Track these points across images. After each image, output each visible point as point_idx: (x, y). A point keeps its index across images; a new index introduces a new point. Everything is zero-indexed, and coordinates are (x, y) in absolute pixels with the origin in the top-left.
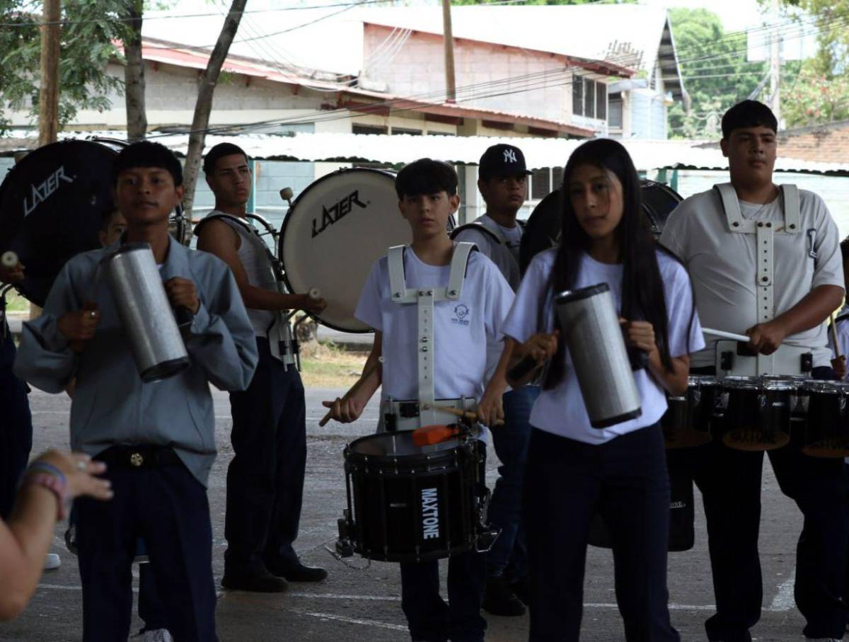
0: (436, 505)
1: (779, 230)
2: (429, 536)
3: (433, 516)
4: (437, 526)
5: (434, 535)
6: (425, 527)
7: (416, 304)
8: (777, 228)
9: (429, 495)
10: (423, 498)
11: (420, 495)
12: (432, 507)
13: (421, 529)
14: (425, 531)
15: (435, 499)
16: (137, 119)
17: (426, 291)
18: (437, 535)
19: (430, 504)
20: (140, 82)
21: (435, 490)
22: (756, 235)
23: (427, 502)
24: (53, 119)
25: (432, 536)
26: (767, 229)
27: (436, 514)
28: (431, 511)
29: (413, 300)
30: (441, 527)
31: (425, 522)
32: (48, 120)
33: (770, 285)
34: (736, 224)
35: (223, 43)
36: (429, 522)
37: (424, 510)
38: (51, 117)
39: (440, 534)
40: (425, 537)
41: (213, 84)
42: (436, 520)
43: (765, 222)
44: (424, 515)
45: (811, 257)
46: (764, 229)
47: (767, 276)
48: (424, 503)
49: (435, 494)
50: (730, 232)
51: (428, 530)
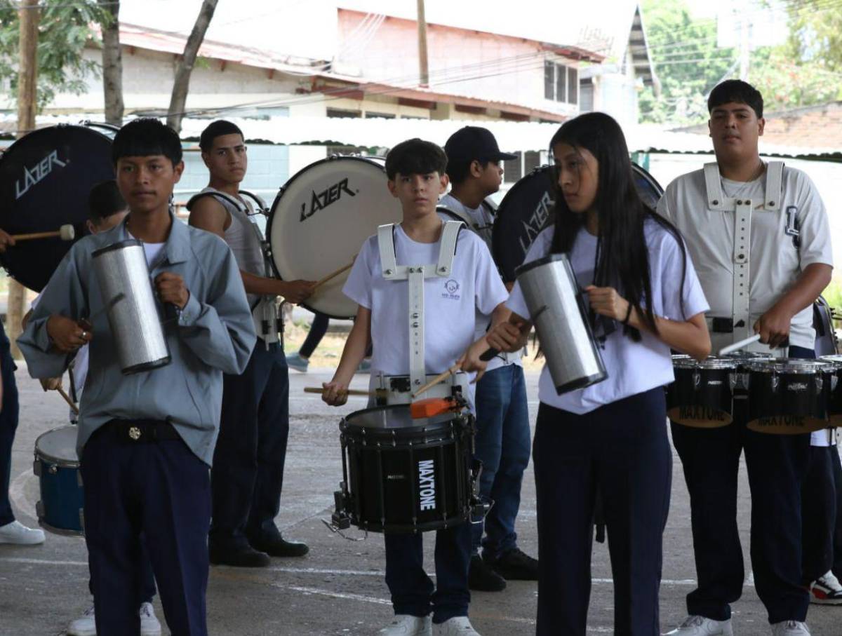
0: (433, 476)
1: (759, 207)
2: (426, 508)
3: (429, 488)
4: (433, 497)
5: (431, 507)
6: (421, 499)
7: (407, 280)
8: (756, 206)
9: (426, 467)
10: (420, 470)
11: (417, 466)
12: (429, 479)
13: (418, 500)
14: (421, 503)
15: (432, 471)
16: (114, 103)
17: (416, 268)
18: (434, 507)
19: (427, 476)
20: (117, 65)
21: (432, 461)
22: (734, 212)
23: (423, 473)
24: (32, 101)
25: (429, 508)
26: (746, 206)
27: (432, 485)
28: (428, 483)
29: (404, 277)
30: (438, 499)
31: (422, 493)
32: (26, 103)
33: (746, 262)
34: (715, 203)
35: (200, 27)
36: (425, 493)
37: (421, 482)
38: (30, 100)
39: (436, 506)
40: (422, 508)
41: (189, 67)
42: (433, 492)
43: (744, 199)
44: (421, 487)
45: (790, 234)
46: (743, 206)
47: (744, 253)
48: (420, 475)
49: (432, 466)
50: (710, 210)
51: (426, 502)
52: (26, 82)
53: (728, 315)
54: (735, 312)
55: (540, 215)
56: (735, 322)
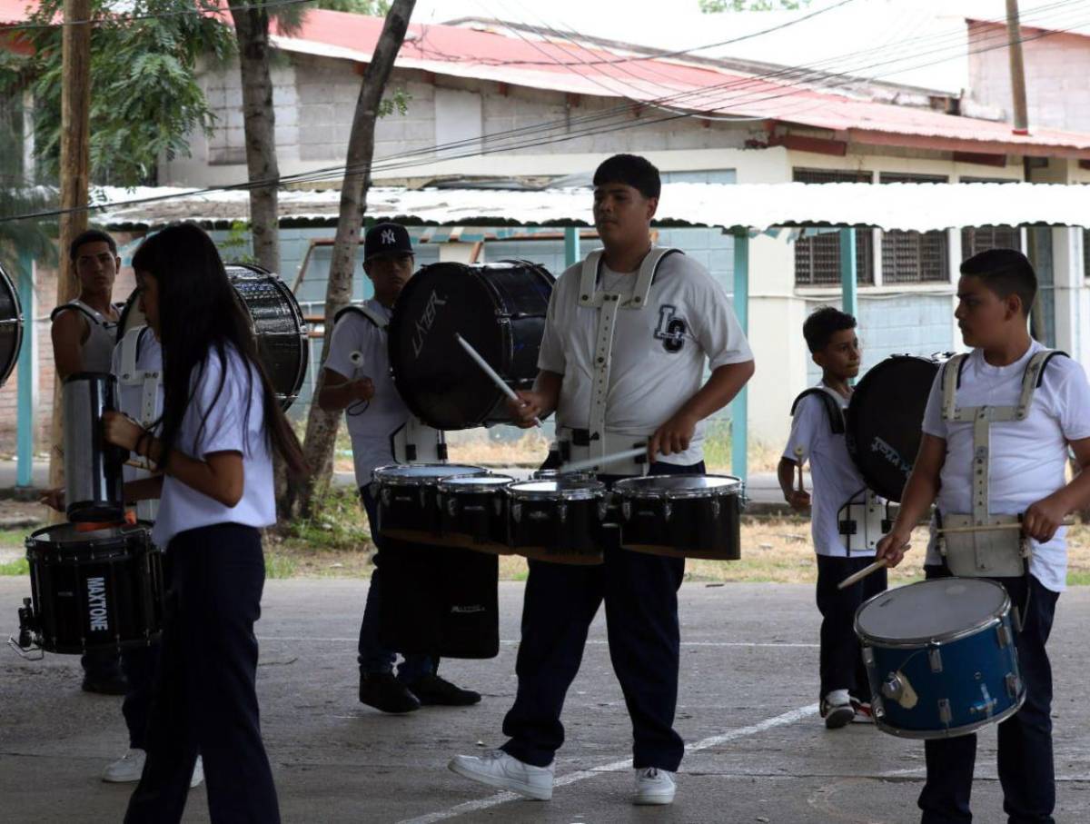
0: (103, 595)
1: (625, 303)
2: (97, 628)
3: (100, 607)
4: (105, 617)
5: (103, 627)
6: (92, 619)
7: (142, 386)
8: (624, 301)
9: (96, 585)
10: (89, 587)
11: (86, 584)
12: (99, 597)
13: (88, 620)
14: (92, 622)
15: (102, 589)
16: (261, 170)
17: (152, 373)
18: (106, 628)
19: (97, 594)
20: (265, 112)
21: (102, 579)
22: (599, 309)
23: (92, 592)
24: (79, 173)
25: (100, 628)
26: (613, 302)
27: (104, 604)
28: (98, 601)
29: (139, 383)
30: (110, 618)
31: (92, 612)
32: (71, 174)
33: (606, 366)
34: (585, 298)
35: (383, 50)
36: (96, 612)
37: (91, 600)
38: (76, 171)
39: (109, 626)
40: (93, 628)
42: (104, 612)
43: (611, 294)
44: (92, 605)
45: (661, 338)
46: (611, 301)
47: (603, 356)
48: (90, 593)
49: (103, 584)
50: (580, 306)
51: (96, 622)
52: (71, 142)
53: (584, 427)
54: (591, 423)
55: (429, 315)
56: (591, 434)
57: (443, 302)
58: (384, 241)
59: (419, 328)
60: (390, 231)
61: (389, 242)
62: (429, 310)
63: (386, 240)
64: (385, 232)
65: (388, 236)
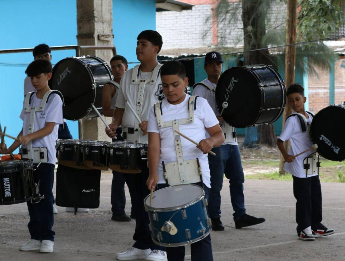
0: (9, 184)
1: (148, 83)
2: (7, 196)
3: (8, 189)
4: (10, 192)
5: (9, 196)
6: (5, 192)
7: (30, 112)
9: (6, 181)
10: (4, 181)
13: (4, 193)
14: (6, 194)
15: (9, 182)
17: (33, 108)
18: (10, 196)
21: (9, 179)
22: (139, 85)
23: (6, 183)
25: (8, 196)
26: (144, 82)
27: (9, 187)
28: (8, 186)
30: (12, 192)
31: (5, 190)
33: (140, 105)
34: (134, 81)
36: (7, 190)
37: (5, 186)
39: (11, 195)
40: (6, 196)
42: (10, 190)
44: (5, 188)
45: (157, 95)
46: (142, 82)
47: (140, 101)
48: (4, 183)
49: (9, 180)
50: (132, 84)
51: (7, 194)
53: (133, 127)
54: (135, 125)
56: (135, 129)
57: (237, 81)
58: (212, 57)
59: (227, 90)
60: (215, 54)
61: (214, 57)
62: (231, 84)
63: (213, 56)
64: (213, 54)
65: (214, 55)
